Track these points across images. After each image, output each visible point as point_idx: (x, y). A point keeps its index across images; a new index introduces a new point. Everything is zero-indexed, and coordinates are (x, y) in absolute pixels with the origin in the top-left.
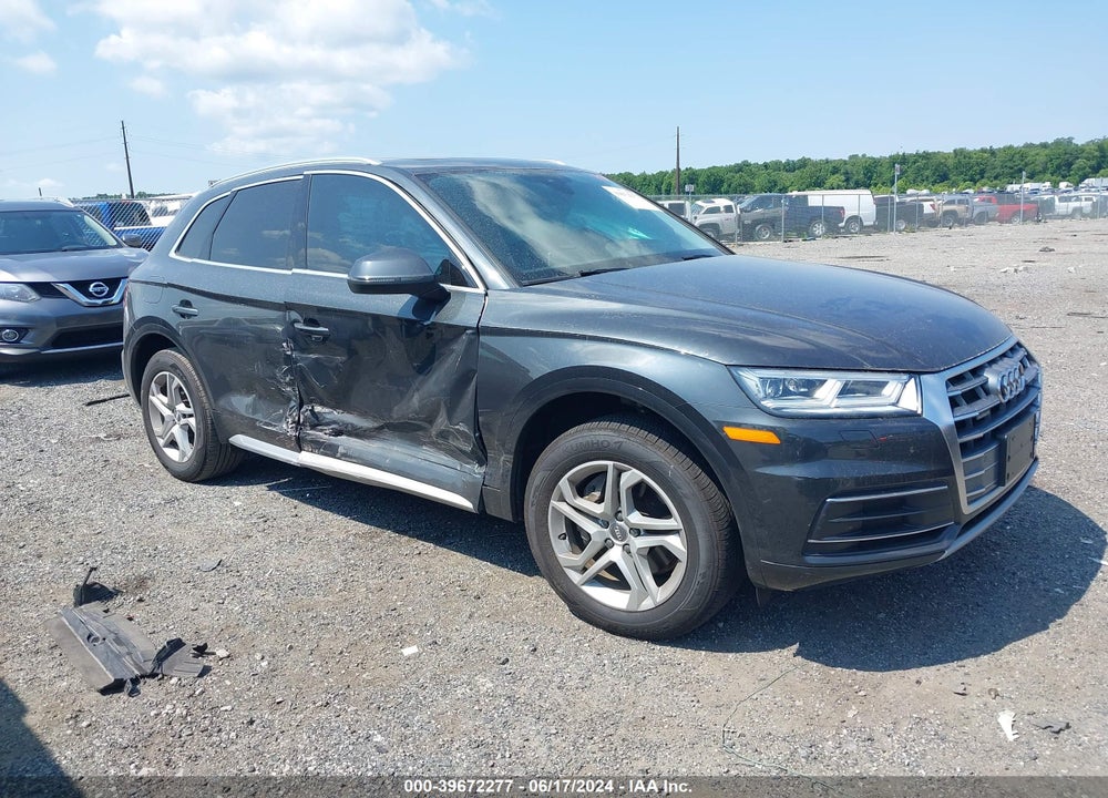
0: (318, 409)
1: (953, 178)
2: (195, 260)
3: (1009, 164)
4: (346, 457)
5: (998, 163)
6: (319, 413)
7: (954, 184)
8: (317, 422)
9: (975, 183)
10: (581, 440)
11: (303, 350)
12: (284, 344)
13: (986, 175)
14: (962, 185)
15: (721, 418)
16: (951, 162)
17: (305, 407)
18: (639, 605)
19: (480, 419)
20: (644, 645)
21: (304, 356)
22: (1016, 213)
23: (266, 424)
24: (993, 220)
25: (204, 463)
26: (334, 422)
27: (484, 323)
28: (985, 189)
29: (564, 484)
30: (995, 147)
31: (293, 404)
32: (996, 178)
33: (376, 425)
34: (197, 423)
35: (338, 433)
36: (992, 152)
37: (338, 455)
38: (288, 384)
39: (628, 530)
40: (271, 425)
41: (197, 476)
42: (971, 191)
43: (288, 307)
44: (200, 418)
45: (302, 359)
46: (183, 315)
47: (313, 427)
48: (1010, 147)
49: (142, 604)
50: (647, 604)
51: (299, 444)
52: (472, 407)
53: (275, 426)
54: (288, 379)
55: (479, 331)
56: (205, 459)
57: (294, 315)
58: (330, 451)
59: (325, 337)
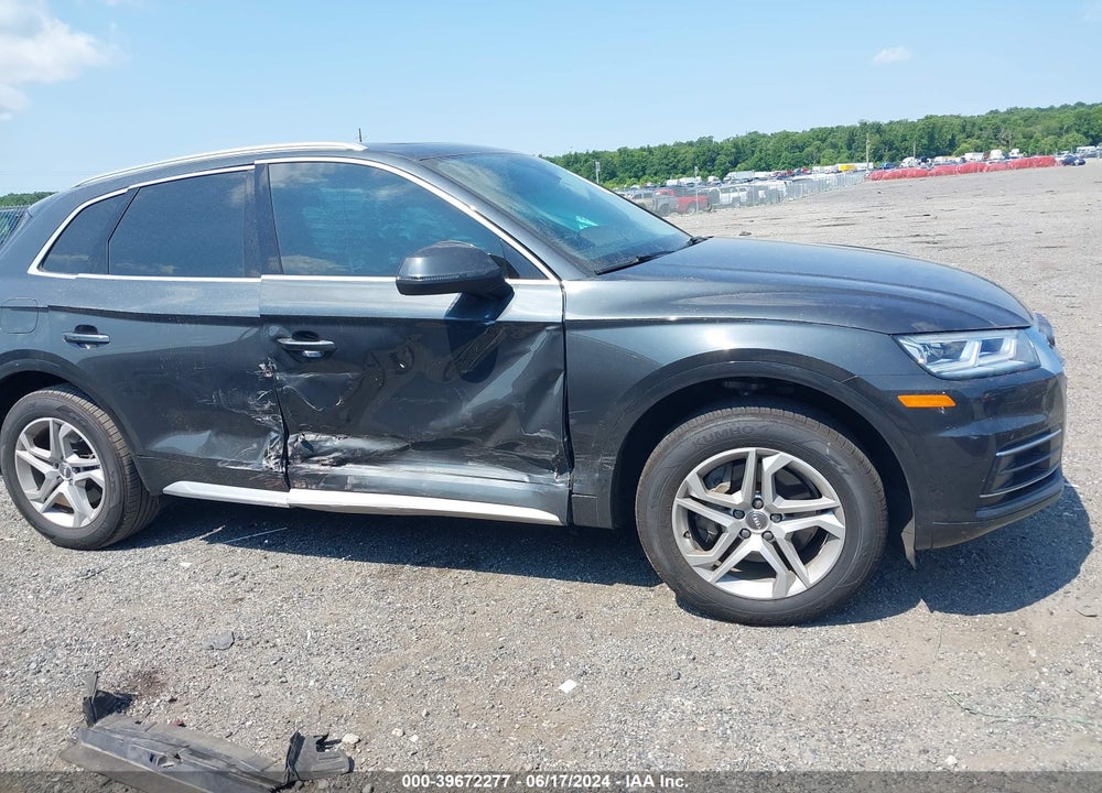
0: (310, 437)
1: (621, 175)
2: (81, 275)
3: (665, 161)
4: (362, 486)
5: (656, 161)
6: (312, 441)
7: (622, 181)
8: (309, 452)
9: (639, 178)
10: (715, 429)
11: (289, 370)
12: (262, 366)
13: (647, 172)
14: (629, 181)
15: (893, 387)
16: (616, 161)
17: (292, 438)
18: (787, 591)
19: (571, 422)
20: (793, 630)
21: (292, 376)
22: (692, 204)
23: (233, 463)
24: (674, 211)
25: (120, 524)
26: (336, 450)
27: (570, 316)
28: (649, 184)
29: (692, 478)
30: (651, 146)
31: (274, 435)
32: (655, 174)
33: (398, 446)
34: (107, 474)
35: (340, 462)
36: (650, 150)
37: (349, 487)
38: (266, 413)
39: (768, 515)
40: (242, 464)
41: (107, 541)
42: (637, 186)
43: (266, 320)
44: (112, 468)
45: (289, 380)
46: (80, 343)
47: (306, 459)
48: (665, 146)
49: (177, 704)
50: (797, 587)
51: (287, 483)
52: (559, 410)
53: (247, 464)
54: (266, 407)
55: (564, 326)
56: (122, 518)
57: (274, 330)
58: (338, 484)
59: (327, 353)
